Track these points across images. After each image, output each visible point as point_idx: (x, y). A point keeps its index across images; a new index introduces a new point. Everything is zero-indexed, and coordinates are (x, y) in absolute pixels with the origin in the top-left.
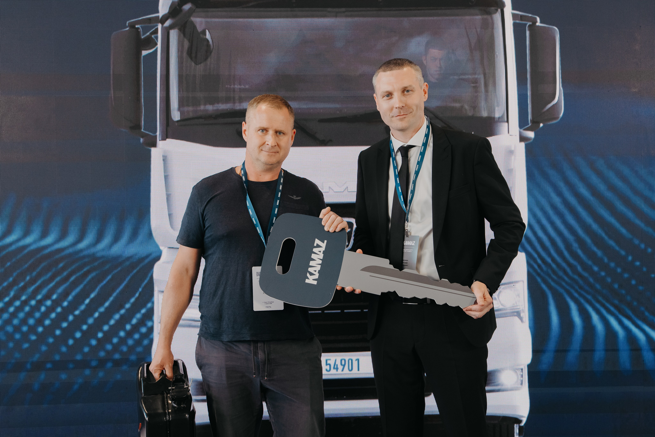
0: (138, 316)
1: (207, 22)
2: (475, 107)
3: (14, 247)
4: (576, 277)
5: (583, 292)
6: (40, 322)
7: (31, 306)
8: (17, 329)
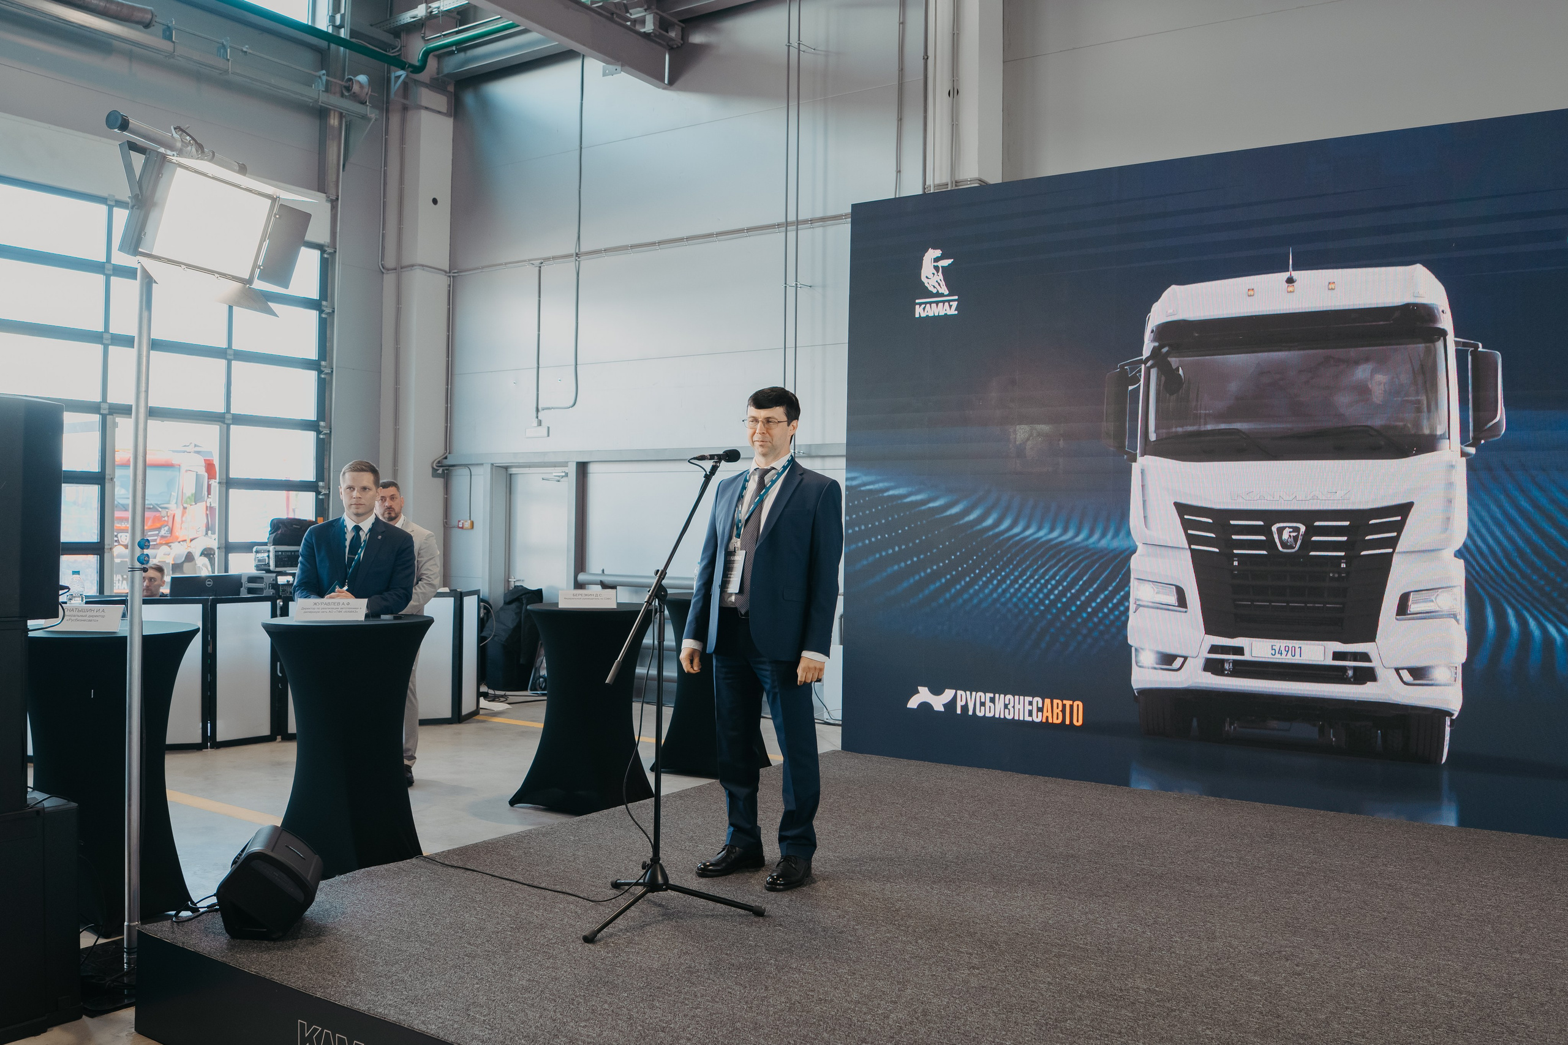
0: (1118, 597)
1: (1180, 361)
2: (1417, 424)
3: (1031, 539)
4: (1514, 584)
5: (1520, 599)
6: (1047, 596)
7: (1041, 584)
8: (1031, 600)
